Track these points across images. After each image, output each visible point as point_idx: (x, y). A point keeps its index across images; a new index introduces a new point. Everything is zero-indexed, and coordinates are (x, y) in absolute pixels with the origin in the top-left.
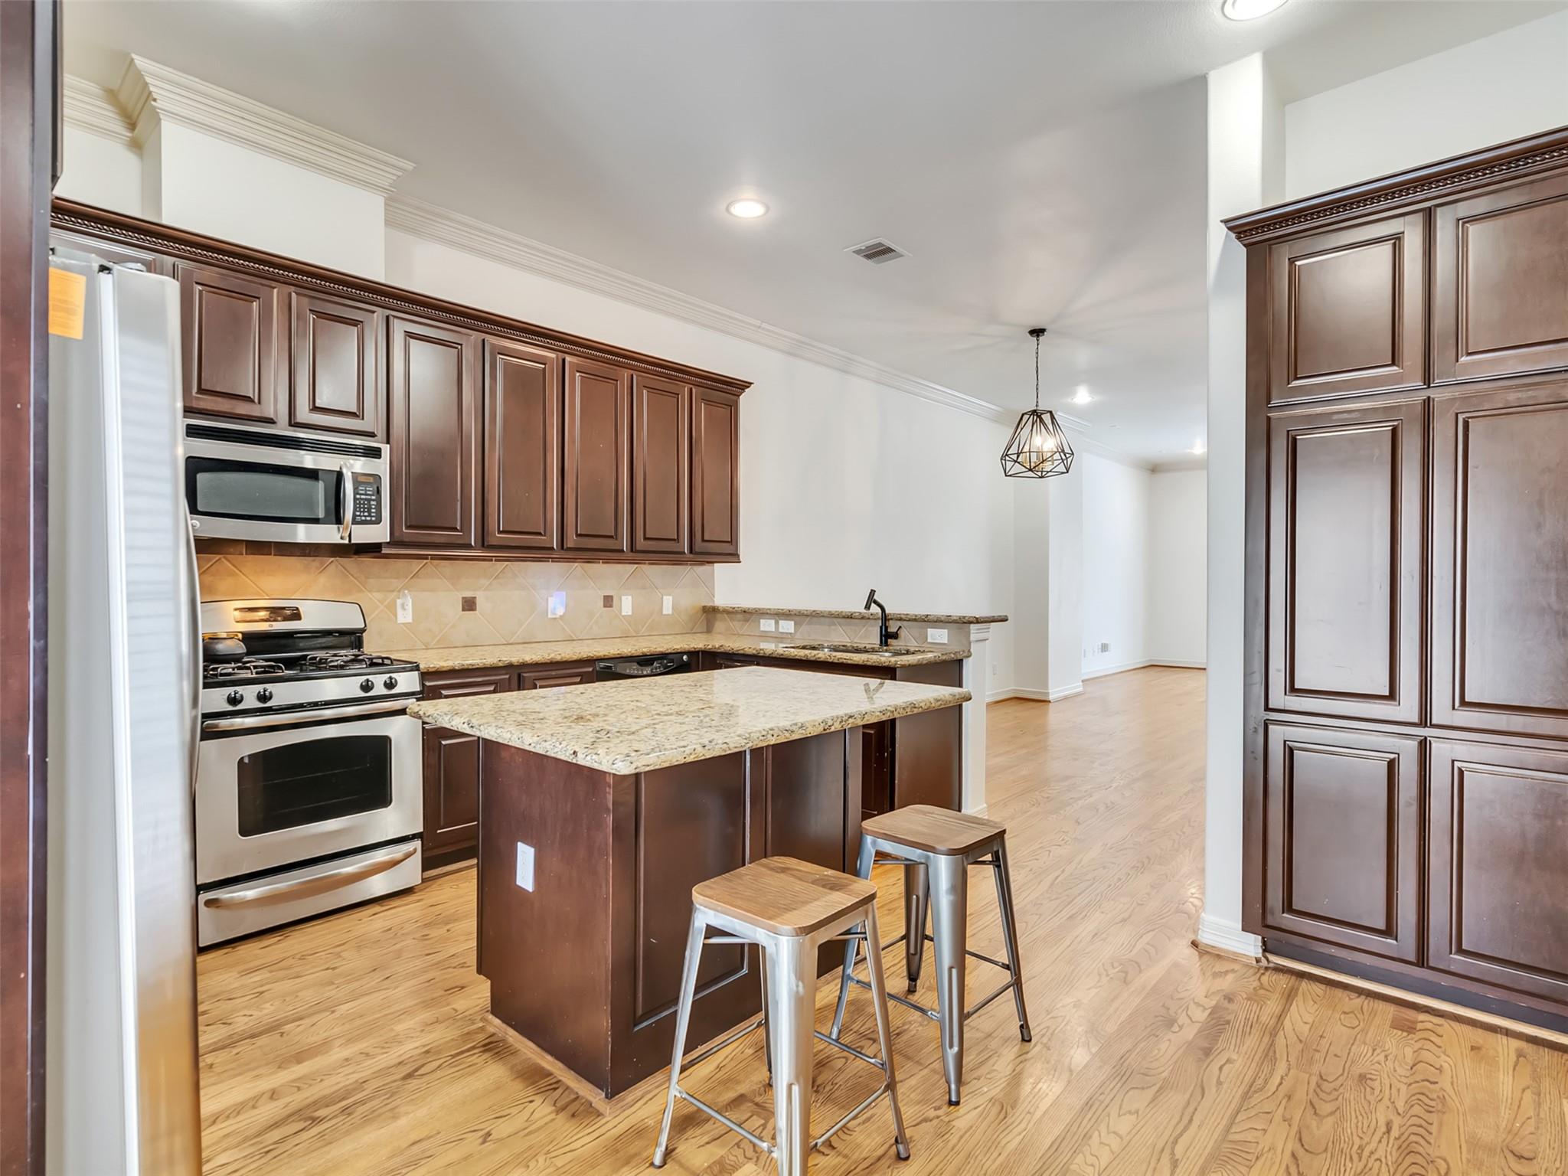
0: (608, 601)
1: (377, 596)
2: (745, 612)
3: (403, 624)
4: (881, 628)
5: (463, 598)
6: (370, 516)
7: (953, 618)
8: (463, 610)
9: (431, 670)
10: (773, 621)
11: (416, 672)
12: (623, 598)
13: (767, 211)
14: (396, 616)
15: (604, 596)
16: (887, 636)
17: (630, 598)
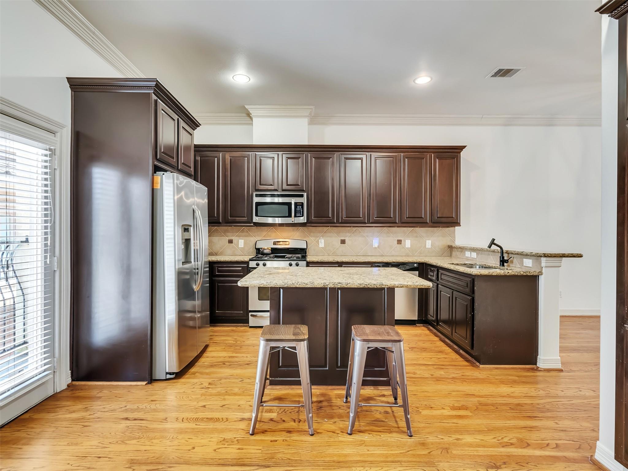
0: (399, 242)
1: (312, 239)
2: (460, 248)
3: (321, 247)
4: (500, 257)
5: (341, 240)
6: (300, 214)
7: (533, 254)
8: (341, 244)
9: (311, 261)
10: (470, 252)
11: (305, 262)
12: (406, 241)
13: (432, 79)
14: (319, 245)
15: (397, 240)
16: (503, 262)
17: (409, 241)
